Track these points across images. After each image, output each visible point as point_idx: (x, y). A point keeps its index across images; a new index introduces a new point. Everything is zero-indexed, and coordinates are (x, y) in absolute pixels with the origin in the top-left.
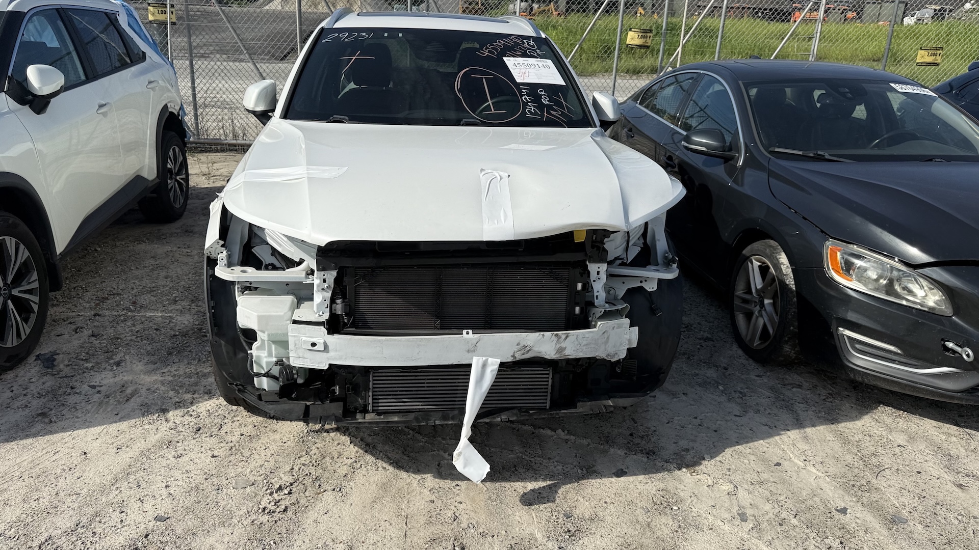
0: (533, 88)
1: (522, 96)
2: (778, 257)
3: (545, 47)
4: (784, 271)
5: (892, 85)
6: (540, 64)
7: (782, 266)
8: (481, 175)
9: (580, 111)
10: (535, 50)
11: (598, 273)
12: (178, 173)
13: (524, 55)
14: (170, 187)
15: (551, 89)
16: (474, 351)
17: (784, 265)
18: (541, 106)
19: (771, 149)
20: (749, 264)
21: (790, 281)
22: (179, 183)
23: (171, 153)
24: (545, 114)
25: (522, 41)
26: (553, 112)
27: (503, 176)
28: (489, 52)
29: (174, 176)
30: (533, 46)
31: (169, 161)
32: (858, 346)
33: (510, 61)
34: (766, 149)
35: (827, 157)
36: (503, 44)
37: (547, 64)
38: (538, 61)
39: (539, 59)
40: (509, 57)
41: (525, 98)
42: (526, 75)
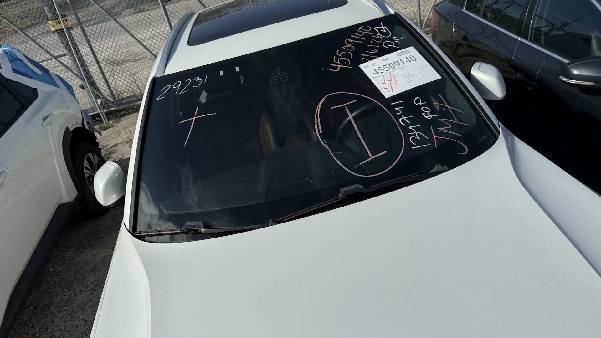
0: (407, 99)
1: (397, 118)
3: (398, 28)
6: (403, 58)
10: (390, 39)
13: (383, 52)
15: (426, 91)
18: (425, 126)
24: (434, 136)
25: (373, 31)
26: (442, 129)
28: (342, 62)
30: (386, 34)
33: (369, 69)
36: (354, 44)
37: (410, 54)
38: (399, 55)
39: (400, 51)
40: (365, 61)
41: (403, 120)
42: (393, 82)
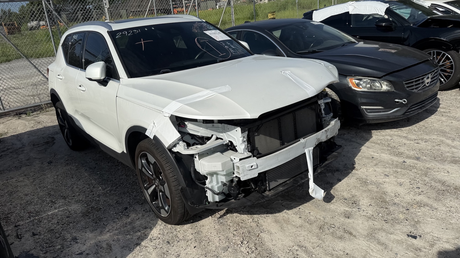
0: (224, 42)
3: (210, 25)
5: (311, 22)
8: (283, 74)
11: (321, 104)
13: (208, 29)
15: (229, 42)
16: (305, 147)
18: (233, 49)
19: (297, 52)
24: (238, 52)
25: (201, 24)
27: (289, 72)
28: (196, 30)
30: (207, 25)
32: (368, 111)
33: (207, 33)
34: (295, 53)
35: (317, 51)
37: (218, 32)
38: (215, 31)
40: (204, 31)
41: (226, 47)
42: (217, 37)
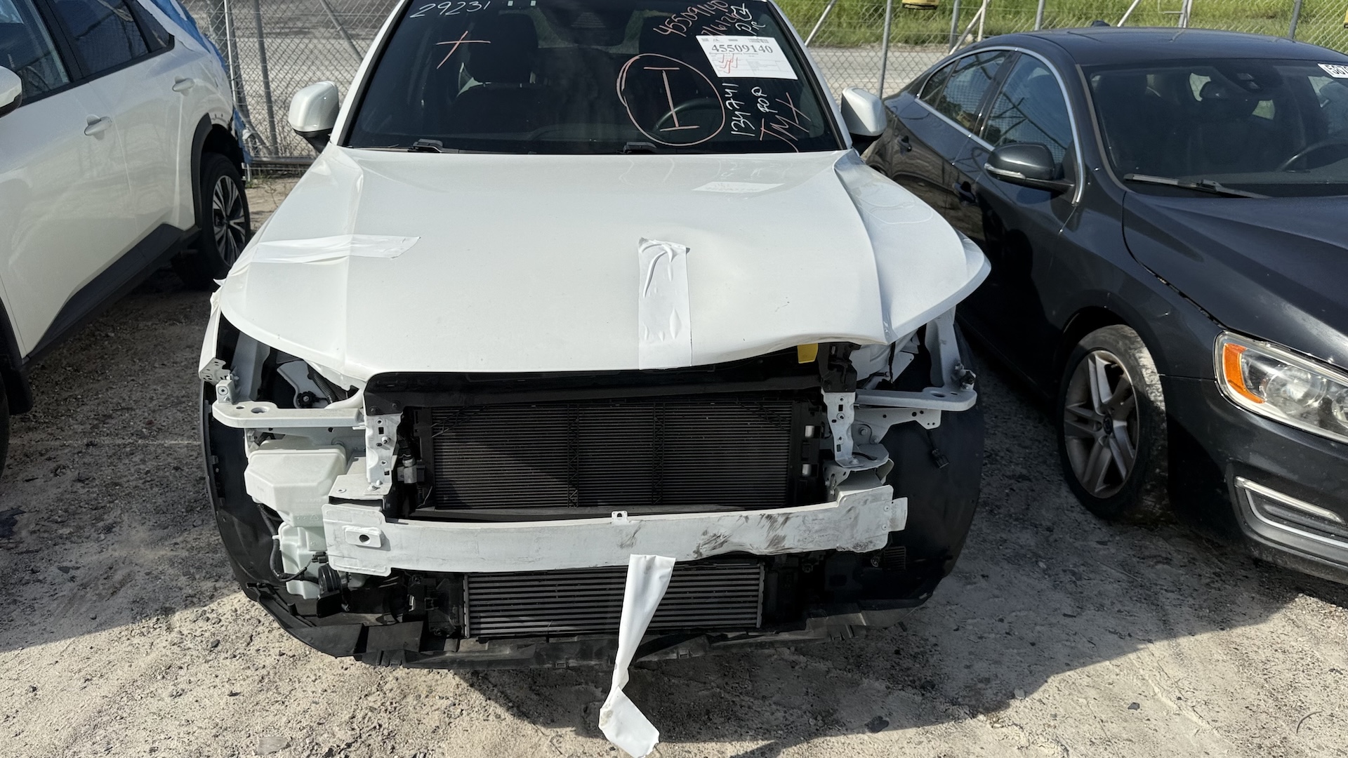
0: (744, 85)
1: (725, 99)
2: (1138, 355)
3: (765, 17)
4: (1146, 379)
5: (1323, 66)
6: (757, 46)
7: (1144, 370)
8: (640, 251)
9: (819, 121)
10: (749, 23)
11: (841, 408)
12: (233, 215)
13: (731, 31)
14: (217, 237)
15: (773, 86)
16: (632, 545)
17: (1147, 369)
18: (756, 116)
19: (1127, 177)
20: (1090, 361)
21: (1157, 396)
22: (233, 229)
23: (218, 187)
24: (763, 129)
25: (729, 8)
26: (775, 126)
27: (679, 251)
28: (674, 27)
29: (225, 221)
30: (745, 16)
31: (215, 198)
32: (1268, 508)
33: (707, 43)
34: (1119, 175)
35: (1219, 188)
36: (698, 14)
37: (767, 44)
38: (753, 41)
39: (755, 37)
40: (705, 34)
41: (731, 104)
42: (734, 64)
